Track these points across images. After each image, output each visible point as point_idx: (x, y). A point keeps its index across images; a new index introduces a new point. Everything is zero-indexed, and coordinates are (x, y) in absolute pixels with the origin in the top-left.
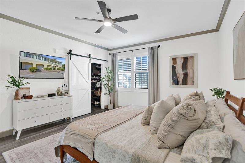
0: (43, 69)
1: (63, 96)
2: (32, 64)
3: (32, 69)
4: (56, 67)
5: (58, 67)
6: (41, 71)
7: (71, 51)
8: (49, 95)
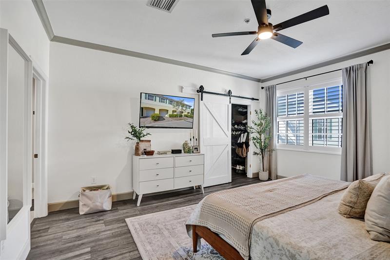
0: (167, 116)
1: (192, 154)
2: (155, 109)
3: (154, 116)
4: (182, 112)
5: (186, 113)
6: (164, 119)
7: (202, 87)
8: (174, 152)
